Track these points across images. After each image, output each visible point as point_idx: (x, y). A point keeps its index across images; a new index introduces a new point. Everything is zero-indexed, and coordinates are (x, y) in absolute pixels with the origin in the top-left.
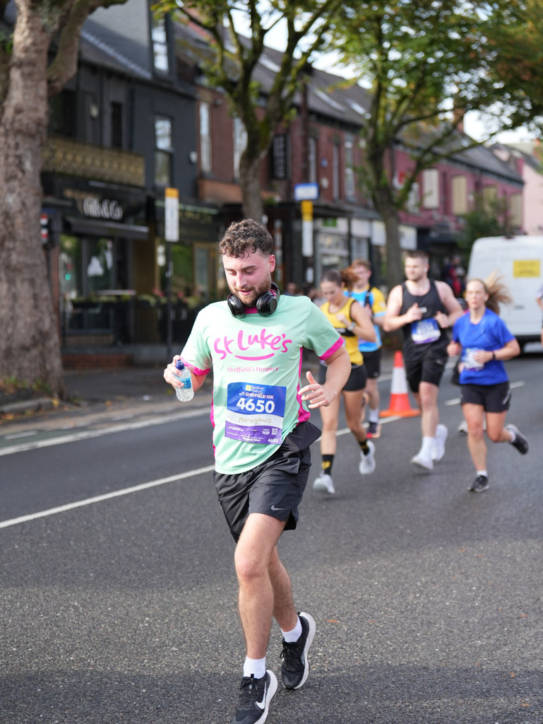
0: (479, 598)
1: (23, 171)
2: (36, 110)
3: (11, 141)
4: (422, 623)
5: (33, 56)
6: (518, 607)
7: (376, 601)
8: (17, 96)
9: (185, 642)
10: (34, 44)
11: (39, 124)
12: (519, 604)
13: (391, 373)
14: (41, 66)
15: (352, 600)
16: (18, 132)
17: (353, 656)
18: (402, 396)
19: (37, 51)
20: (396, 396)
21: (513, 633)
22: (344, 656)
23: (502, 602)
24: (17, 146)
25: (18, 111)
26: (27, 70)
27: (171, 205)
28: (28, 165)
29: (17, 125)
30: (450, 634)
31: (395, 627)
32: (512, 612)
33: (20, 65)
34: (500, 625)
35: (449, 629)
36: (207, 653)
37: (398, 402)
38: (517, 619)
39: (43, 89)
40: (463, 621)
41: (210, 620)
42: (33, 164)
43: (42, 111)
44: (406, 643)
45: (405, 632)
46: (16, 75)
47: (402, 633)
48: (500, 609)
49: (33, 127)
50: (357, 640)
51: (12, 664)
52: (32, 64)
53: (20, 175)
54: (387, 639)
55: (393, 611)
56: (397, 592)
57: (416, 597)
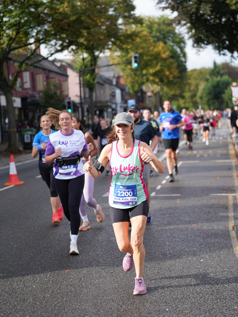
0: (51, 282)
4: (21, 300)
6: (70, 285)
12: (71, 284)
13: (9, 164)
18: (14, 175)
20: (11, 175)
21: (68, 301)
23: (62, 283)
30: (35, 306)
31: (6, 304)
32: (67, 288)
34: (61, 297)
35: (34, 302)
37: (13, 178)
38: (70, 292)
40: (42, 297)
44: (11, 313)
45: (11, 307)
47: (9, 308)
48: (61, 287)
55: (5, 294)
56: (8, 282)
57: (17, 284)
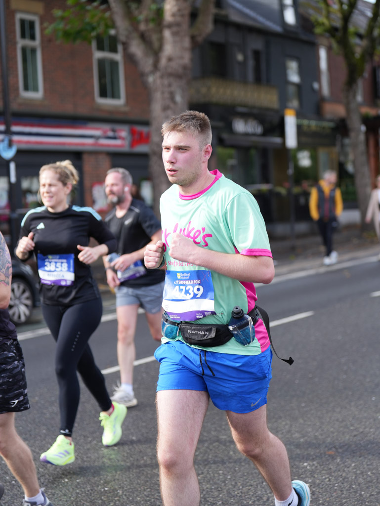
1: (174, 102)
2: (182, 58)
3: (166, 82)
5: (178, 19)
7: (374, 434)
8: (169, 49)
9: (202, 473)
10: (179, 10)
11: (185, 67)
14: (185, 26)
15: (355, 433)
16: (170, 75)
17: (334, 486)
19: (182, 16)
22: (327, 487)
24: (170, 85)
25: (170, 59)
26: (175, 29)
27: (291, 122)
28: (178, 98)
29: (169, 70)
33: (170, 26)
36: (215, 483)
39: (187, 42)
41: (231, 453)
42: (183, 97)
43: (187, 58)
46: (167, 34)
49: (180, 71)
50: (344, 471)
51: (58, 494)
52: (178, 24)
53: (172, 105)
54: (370, 470)
